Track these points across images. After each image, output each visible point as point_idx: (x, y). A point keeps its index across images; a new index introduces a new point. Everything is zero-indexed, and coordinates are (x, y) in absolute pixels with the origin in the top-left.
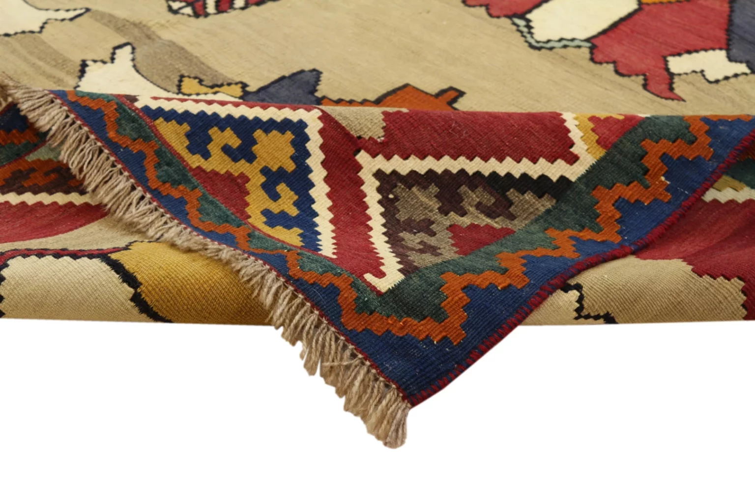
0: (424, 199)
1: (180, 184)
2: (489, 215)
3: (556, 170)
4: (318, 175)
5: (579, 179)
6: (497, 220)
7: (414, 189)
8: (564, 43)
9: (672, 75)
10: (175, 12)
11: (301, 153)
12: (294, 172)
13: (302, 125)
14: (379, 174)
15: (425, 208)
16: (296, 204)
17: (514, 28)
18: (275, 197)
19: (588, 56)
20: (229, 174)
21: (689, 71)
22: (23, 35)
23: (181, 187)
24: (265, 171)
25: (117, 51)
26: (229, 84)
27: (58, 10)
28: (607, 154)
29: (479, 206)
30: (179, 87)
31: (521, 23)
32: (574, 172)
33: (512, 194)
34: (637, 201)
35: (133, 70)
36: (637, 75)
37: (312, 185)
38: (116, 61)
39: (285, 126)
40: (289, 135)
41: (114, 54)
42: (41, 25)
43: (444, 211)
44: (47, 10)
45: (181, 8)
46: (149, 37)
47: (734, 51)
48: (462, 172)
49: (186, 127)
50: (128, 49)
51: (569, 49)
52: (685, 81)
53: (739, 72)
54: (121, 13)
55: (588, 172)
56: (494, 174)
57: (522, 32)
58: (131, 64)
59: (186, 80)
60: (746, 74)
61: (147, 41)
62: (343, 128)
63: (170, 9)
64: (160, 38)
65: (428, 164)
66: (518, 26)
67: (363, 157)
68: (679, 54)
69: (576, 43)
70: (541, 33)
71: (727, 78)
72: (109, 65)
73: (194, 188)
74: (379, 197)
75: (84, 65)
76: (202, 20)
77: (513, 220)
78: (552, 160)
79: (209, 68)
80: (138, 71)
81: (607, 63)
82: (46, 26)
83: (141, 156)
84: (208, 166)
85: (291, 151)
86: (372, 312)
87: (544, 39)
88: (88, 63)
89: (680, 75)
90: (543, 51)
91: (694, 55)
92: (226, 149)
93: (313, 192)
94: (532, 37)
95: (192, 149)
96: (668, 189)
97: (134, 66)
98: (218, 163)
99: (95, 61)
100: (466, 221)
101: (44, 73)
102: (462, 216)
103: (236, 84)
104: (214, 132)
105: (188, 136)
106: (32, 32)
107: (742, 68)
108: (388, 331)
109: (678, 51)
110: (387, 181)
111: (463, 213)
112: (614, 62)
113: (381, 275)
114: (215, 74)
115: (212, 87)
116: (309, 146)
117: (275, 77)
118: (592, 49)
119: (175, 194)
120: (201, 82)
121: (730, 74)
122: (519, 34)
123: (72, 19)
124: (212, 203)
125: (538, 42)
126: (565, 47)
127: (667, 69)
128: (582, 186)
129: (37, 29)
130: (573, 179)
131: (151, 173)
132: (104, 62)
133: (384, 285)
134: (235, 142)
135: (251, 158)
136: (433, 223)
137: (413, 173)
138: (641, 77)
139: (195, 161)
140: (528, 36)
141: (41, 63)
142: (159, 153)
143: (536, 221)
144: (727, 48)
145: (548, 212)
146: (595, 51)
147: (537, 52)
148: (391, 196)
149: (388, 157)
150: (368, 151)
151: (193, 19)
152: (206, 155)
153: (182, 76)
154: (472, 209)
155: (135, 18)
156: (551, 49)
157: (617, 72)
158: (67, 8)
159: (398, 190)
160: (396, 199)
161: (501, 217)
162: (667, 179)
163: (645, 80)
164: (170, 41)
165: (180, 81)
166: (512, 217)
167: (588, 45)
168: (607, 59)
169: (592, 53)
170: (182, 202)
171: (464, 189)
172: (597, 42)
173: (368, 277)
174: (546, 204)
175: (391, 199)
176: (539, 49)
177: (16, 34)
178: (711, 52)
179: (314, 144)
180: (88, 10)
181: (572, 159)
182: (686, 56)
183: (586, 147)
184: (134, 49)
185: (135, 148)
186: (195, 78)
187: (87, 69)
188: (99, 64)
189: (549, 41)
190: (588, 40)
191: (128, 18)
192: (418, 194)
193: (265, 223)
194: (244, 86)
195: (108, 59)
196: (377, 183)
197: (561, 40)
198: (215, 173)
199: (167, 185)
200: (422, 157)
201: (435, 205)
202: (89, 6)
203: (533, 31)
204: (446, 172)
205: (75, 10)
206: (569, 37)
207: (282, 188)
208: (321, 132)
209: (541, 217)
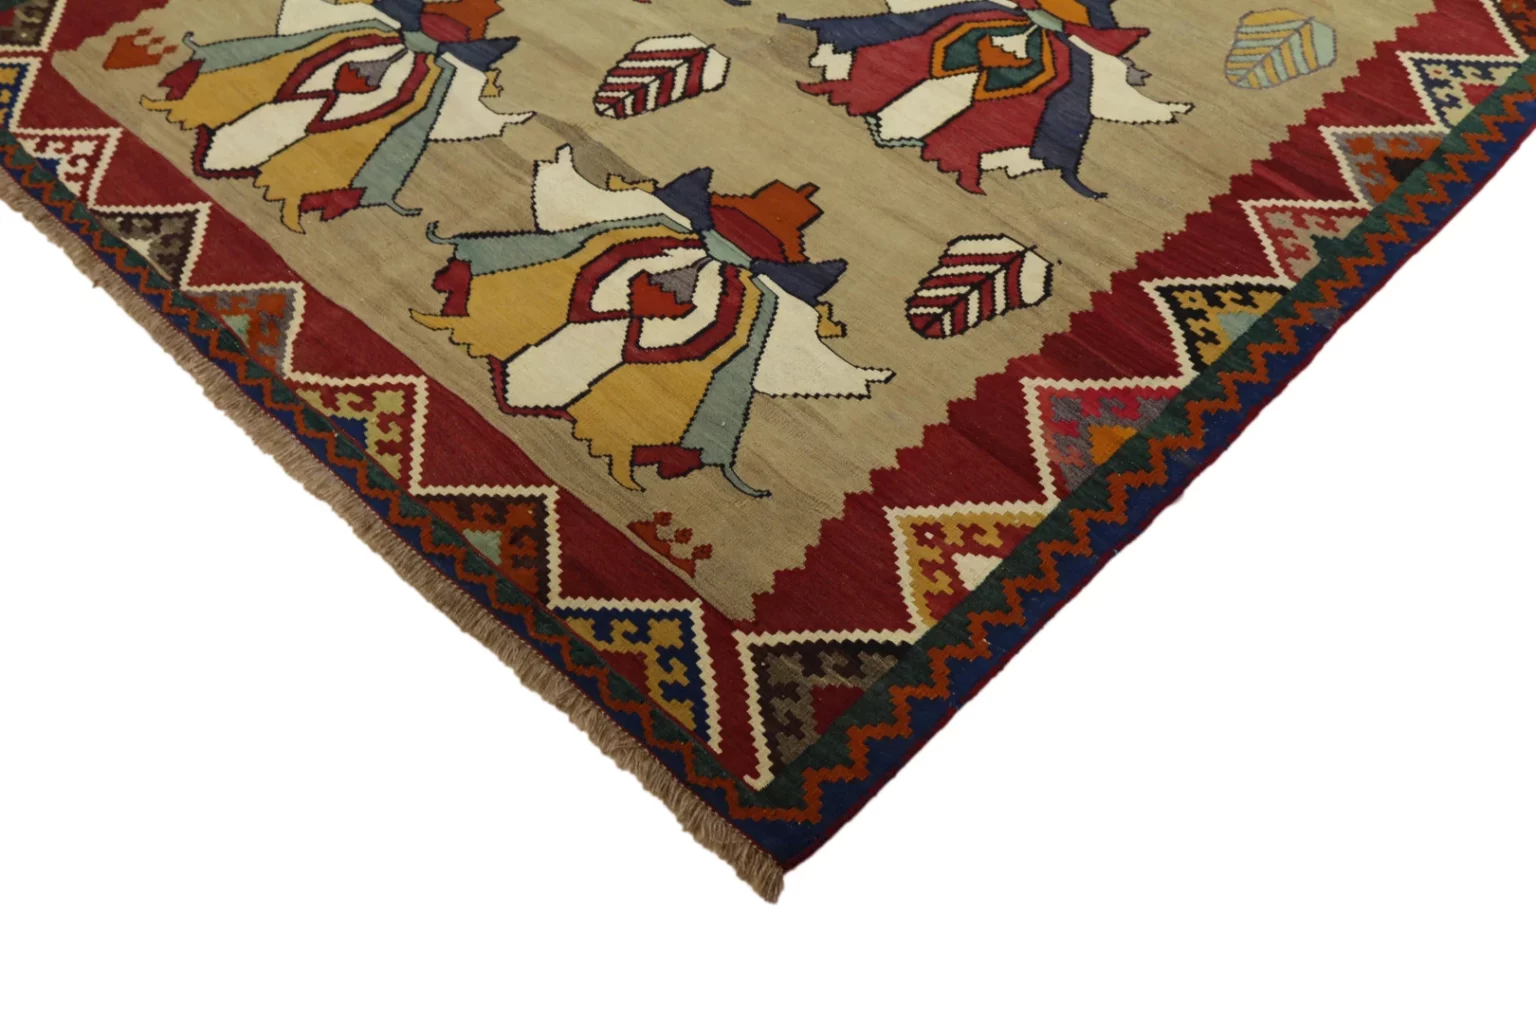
0: (790, 665)
1: (590, 665)
2: (843, 675)
3: (898, 637)
4: (703, 649)
5: (917, 643)
6: (850, 679)
7: (782, 657)
8: (904, 142)
9: (981, 171)
10: (601, 114)
11: (688, 634)
12: (683, 648)
13: (687, 613)
14: (752, 647)
15: (792, 672)
16: (686, 674)
17: (866, 126)
18: (669, 669)
19: (919, 154)
20: (629, 654)
21: (995, 168)
22: (488, 139)
23: (592, 667)
24: (659, 649)
25: (560, 152)
26: (644, 181)
27: (511, 114)
28: (939, 623)
29: (836, 668)
30: (607, 183)
31: (872, 121)
32: (912, 638)
33: (862, 655)
34: (964, 659)
35: (573, 170)
36: (954, 171)
37: (698, 658)
38: (560, 161)
39: (674, 614)
40: (677, 622)
41: (557, 154)
42: (500, 128)
43: (806, 674)
44: (503, 114)
45: (605, 110)
46: (582, 138)
47: (1037, 149)
48: (821, 641)
49: (591, 621)
50: (567, 149)
51: (905, 148)
52: (990, 177)
53: (1035, 168)
54: (560, 116)
55: (924, 637)
56: (847, 642)
57: (871, 130)
58: (571, 164)
59: (612, 177)
60: (1039, 170)
61: (582, 142)
62: (721, 614)
63: (597, 110)
64: (590, 138)
65: (792, 637)
66: (869, 124)
67: (738, 635)
68: (992, 152)
69: (912, 142)
70: (887, 132)
71: (1024, 174)
72: (555, 164)
73: (602, 667)
74: (753, 665)
75: (536, 165)
76: (622, 121)
77: (862, 678)
78: (893, 629)
79: (629, 167)
80: (576, 171)
81: (933, 160)
82: (505, 129)
83: (558, 647)
84: (611, 648)
85: (679, 633)
86: (751, 806)
87: (888, 138)
88: (540, 163)
89: (987, 171)
90: (886, 149)
91: (1004, 152)
92: (626, 635)
93: (700, 664)
94: (879, 136)
95: (598, 637)
96: (989, 648)
97: (574, 167)
98: (620, 645)
99: (544, 161)
100: (824, 681)
101: (508, 173)
102: (821, 676)
103: (649, 181)
104: (615, 623)
105: (594, 627)
106: (495, 136)
107: (1039, 164)
108: (764, 818)
109: (991, 148)
110: (759, 652)
111: (822, 674)
112: (938, 160)
113: (756, 775)
114: (634, 172)
115: (631, 184)
116: (694, 628)
117: (678, 174)
118: (923, 149)
119: (588, 673)
120: (623, 179)
121: (1027, 170)
122: (869, 132)
123: (523, 122)
124: (619, 679)
125: (882, 140)
126: (903, 146)
127: (979, 166)
128: (919, 648)
129: (498, 133)
130: (912, 643)
131: (567, 659)
132: (551, 162)
133: (759, 784)
134: (632, 629)
135: (647, 640)
136: (798, 685)
137: (780, 645)
138: (956, 173)
139: (601, 646)
140: (876, 134)
141: (505, 164)
142: (571, 642)
143: (882, 678)
144: (1032, 146)
145: (892, 670)
146: (926, 150)
147: (880, 149)
148: (763, 664)
149: (759, 633)
150: (742, 630)
151: (615, 120)
152: (610, 640)
153: (609, 175)
154: (829, 670)
155: (571, 122)
156: (892, 147)
157: (940, 169)
158: (518, 111)
159: (768, 659)
160: (768, 666)
161: (854, 676)
162: (988, 640)
163: (960, 175)
164: (599, 143)
165: (608, 179)
166: (862, 676)
167: (921, 144)
168: (933, 157)
169: (923, 151)
170: (593, 681)
171: (822, 654)
172: (928, 141)
173: (747, 778)
174: (889, 663)
175: (763, 667)
176: (882, 147)
177: (483, 137)
178: (1018, 149)
179: (698, 627)
180: (534, 113)
181: (910, 628)
182: (997, 154)
183: (921, 619)
184: (571, 149)
185: (551, 642)
186: (619, 176)
187: (539, 168)
188: (548, 164)
189: (891, 140)
190: (921, 140)
191: (566, 121)
192: (786, 661)
193: (663, 696)
194: (655, 182)
195: (553, 159)
196: (751, 654)
197: (902, 139)
198: (618, 654)
199: (581, 667)
200: (787, 631)
201: (799, 669)
202: (536, 110)
203: (881, 129)
204: (808, 642)
205: (524, 113)
206: (907, 136)
207: (674, 662)
208: (703, 618)
209: (886, 675)
